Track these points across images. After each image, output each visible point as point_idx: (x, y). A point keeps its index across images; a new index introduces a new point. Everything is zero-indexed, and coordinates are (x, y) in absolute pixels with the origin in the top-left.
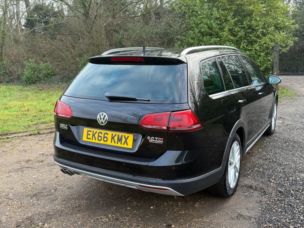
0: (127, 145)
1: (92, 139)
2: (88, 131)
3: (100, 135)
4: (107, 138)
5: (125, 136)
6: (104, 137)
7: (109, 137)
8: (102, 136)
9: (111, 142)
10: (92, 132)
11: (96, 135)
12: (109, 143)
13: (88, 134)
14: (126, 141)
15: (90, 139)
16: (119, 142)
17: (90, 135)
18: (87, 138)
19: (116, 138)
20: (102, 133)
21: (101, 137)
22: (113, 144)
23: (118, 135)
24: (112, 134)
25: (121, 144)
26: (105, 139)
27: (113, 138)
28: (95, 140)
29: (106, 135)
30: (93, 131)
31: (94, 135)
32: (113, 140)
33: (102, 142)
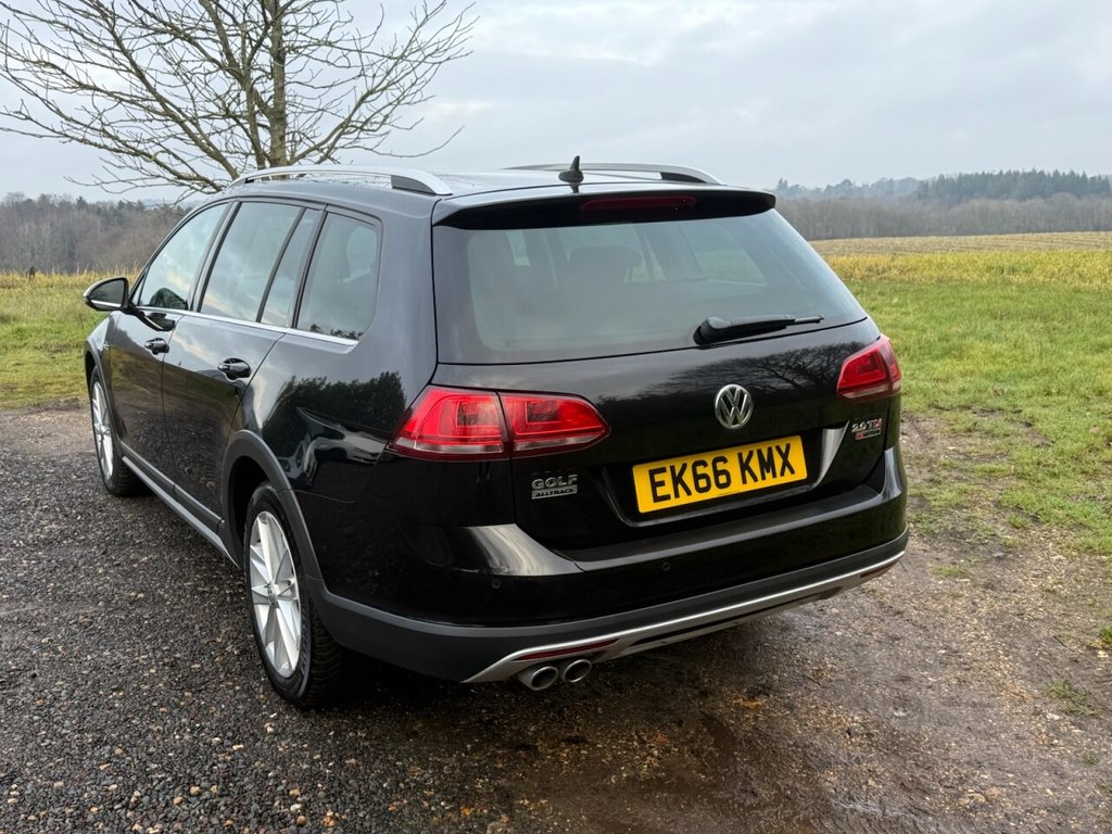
0: (792, 472)
1: (677, 495)
2: (652, 473)
3: (700, 470)
4: (725, 472)
5: (778, 448)
6: (717, 473)
7: (733, 466)
8: (709, 471)
9: (744, 482)
10: (668, 470)
11: (688, 478)
12: (737, 487)
13: (655, 485)
14: (786, 464)
15: (667, 497)
16: (768, 472)
17: (662, 484)
18: (657, 499)
19: (755, 465)
20: (705, 464)
21: (705, 476)
22: (751, 486)
23: (759, 452)
24: (740, 455)
25: (774, 476)
26: (723, 479)
27: (745, 467)
28: (689, 493)
29: (720, 466)
30: (673, 468)
31: (677, 480)
32: (747, 473)
33: (714, 493)
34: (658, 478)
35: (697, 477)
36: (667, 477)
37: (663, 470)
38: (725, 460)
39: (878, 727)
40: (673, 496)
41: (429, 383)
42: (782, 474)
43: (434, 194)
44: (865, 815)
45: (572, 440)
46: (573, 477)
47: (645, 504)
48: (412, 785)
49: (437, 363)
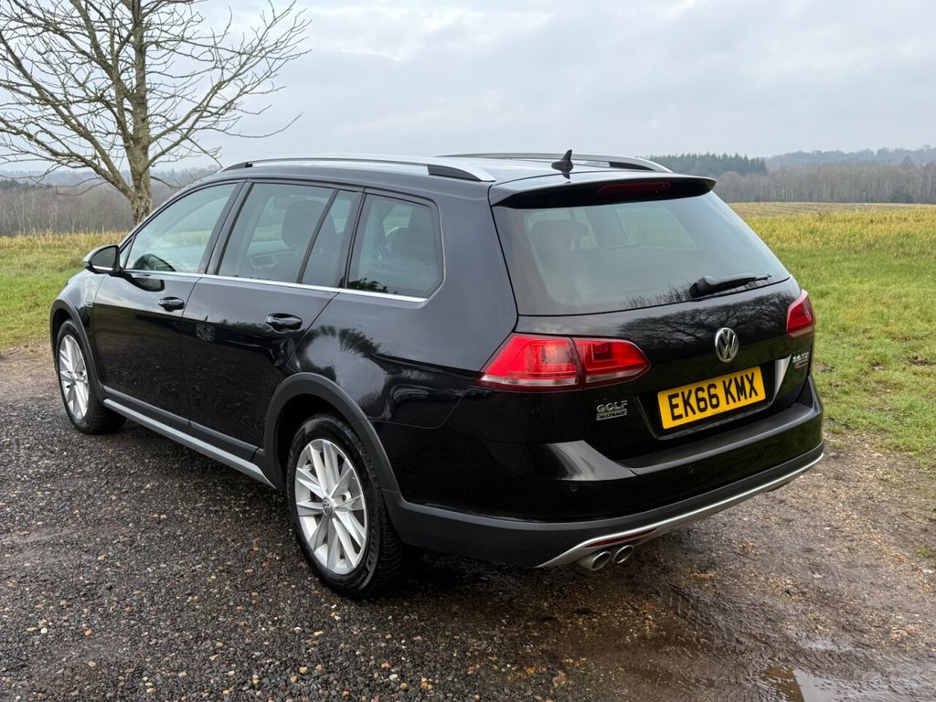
0: (756, 394)
1: (687, 415)
2: (671, 397)
3: (701, 395)
4: (715, 396)
5: (747, 376)
6: (711, 397)
7: (720, 391)
8: (706, 395)
9: (728, 403)
10: (680, 395)
11: (693, 401)
12: (723, 407)
13: (673, 407)
14: (752, 388)
15: (680, 417)
16: (742, 395)
17: (677, 406)
18: (675, 418)
19: (733, 389)
20: (703, 391)
21: (703, 399)
22: (733, 406)
23: (736, 380)
24: (724, 382)
25: (746, 397)
26: (714, 401)
27: (727, 392)
28: (694, 413)
29: (713, 391)
30: (683, 394)
31: (686, 403)
32: (729, 396)
33: (710, 412)
34: (675, 401)
35: (699, 400)
36: (678, 401)
37: (677, 396)
38: (715, 387)
39: (807, 587)
40: (684, 415)
41: (513, 331)
42: (750, 397)
43: (479, 180)
44: (826, 651)
45: (620, 374)
46: (625, 403)
47: (668, 423)
48: (477, 653)
49: (518, 315)
